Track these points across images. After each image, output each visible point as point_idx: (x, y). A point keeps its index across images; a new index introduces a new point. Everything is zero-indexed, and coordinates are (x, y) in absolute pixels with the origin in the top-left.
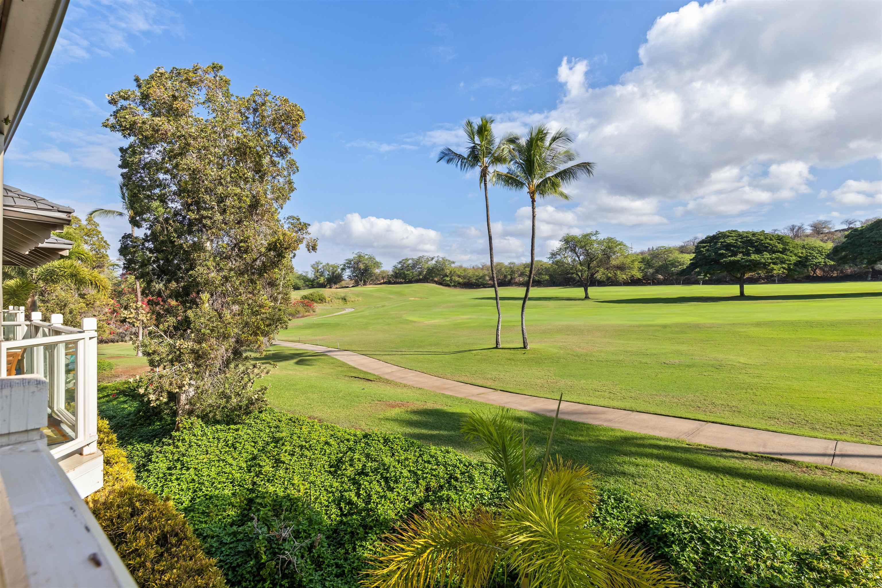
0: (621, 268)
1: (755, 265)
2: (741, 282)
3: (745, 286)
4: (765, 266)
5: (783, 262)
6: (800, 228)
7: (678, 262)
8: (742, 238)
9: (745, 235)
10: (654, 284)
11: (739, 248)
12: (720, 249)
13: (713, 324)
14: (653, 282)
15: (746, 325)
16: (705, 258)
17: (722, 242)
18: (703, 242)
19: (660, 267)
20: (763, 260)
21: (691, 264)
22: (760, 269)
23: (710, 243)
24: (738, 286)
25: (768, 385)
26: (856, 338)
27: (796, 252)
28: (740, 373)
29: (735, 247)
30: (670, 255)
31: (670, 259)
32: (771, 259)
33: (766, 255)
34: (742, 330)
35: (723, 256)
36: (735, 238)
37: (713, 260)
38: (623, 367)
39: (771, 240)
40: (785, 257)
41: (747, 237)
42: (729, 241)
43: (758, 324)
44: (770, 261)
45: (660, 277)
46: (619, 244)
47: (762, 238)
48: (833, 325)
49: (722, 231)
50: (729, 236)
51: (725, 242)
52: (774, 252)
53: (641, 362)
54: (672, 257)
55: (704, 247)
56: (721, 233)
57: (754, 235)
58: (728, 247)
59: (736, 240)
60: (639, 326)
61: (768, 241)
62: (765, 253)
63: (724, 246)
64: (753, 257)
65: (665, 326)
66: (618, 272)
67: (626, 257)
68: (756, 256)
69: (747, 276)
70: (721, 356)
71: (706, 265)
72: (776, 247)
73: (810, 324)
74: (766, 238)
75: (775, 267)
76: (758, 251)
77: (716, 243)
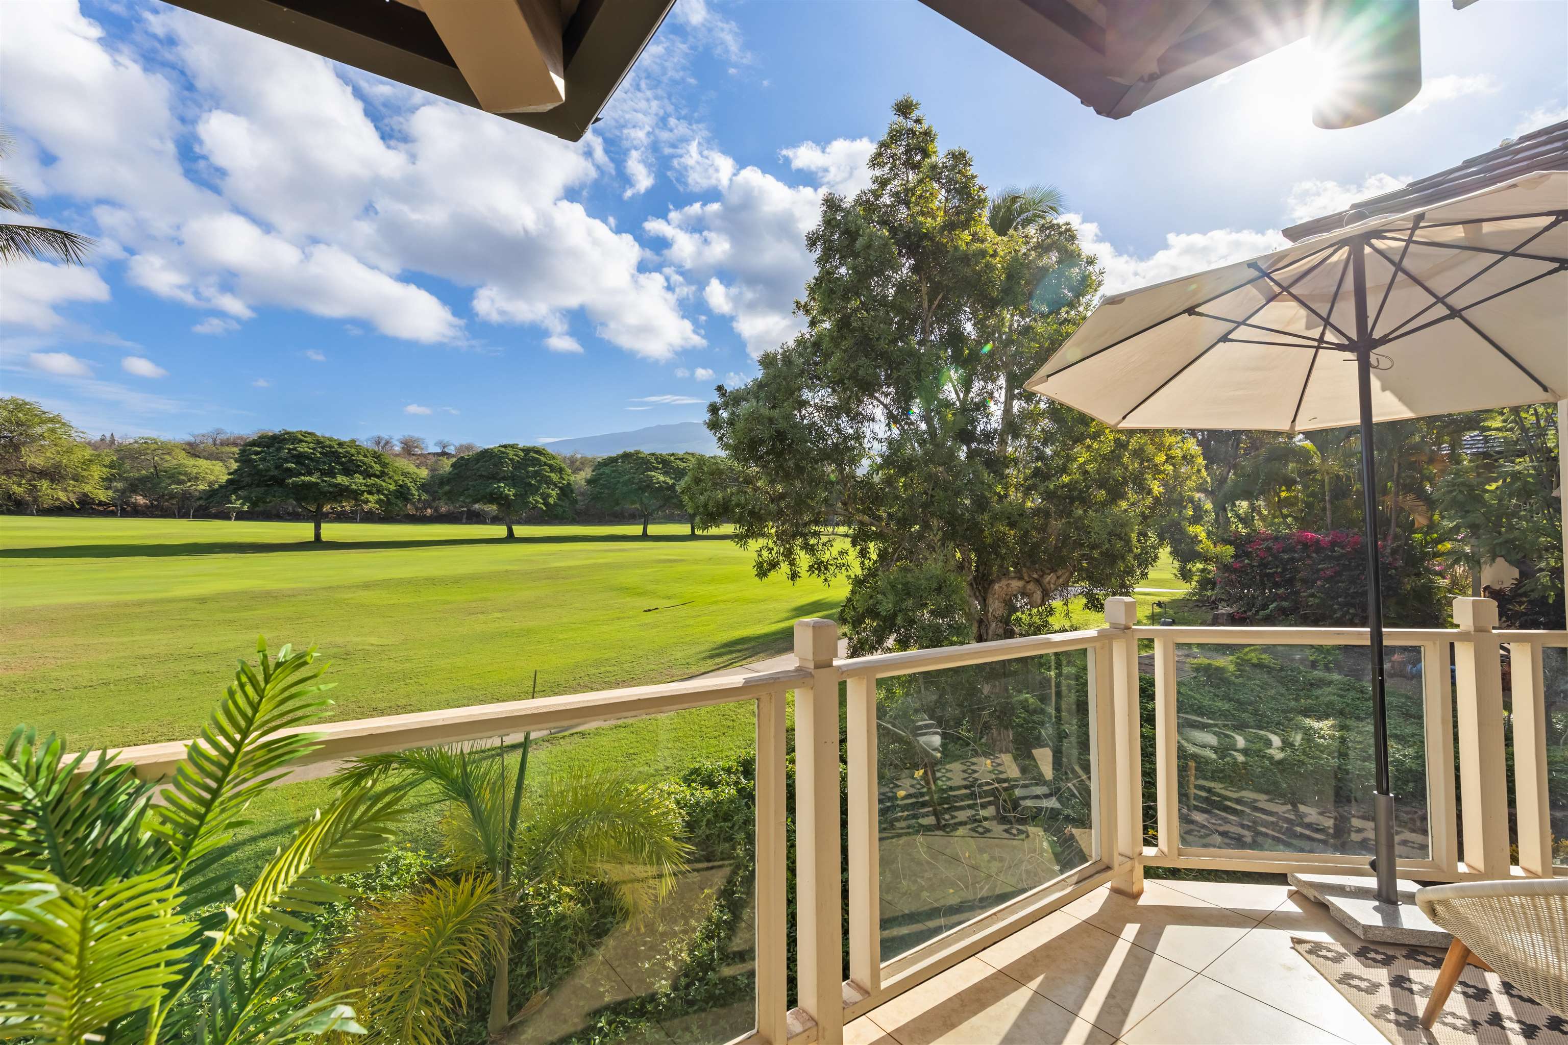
0: (53, 474)
1: (342, 493)
2: (318, 518)
3: (324, 526)
4: (355, 495)
5: (379, 492)
6: (387, 443)
7: (185, 474)
8: (323, 448)
9: (328, 443)
10: (125, 514)
11: (317, 461)
12: (286, 460)
13: (293, 589)
14: (123, 510)
15: (349, 587)
16: (259, 472)
17: (289, 449)
18: (253, 443)
19: (143, 480)
20: (354, 487)
21: (229, 481)
22: (348, 498)
23: (268, 447)
24: (311, 526)
25: (428, 669)
26: (484, 595)
27: (396, 478)
28: (381, 660)
29: (311, 459)
30: (168, 457)
31: (166, 465)
32: (366, 485)
33: (359, 478)
34: (346, 596)
35: (290, 473)
36: (311, 445)
37: (273, 478)
38: (154, 688)
39: (365, 456)
40: (384, 484)
41: (330, 447)
42: (303, 448)
43: (367, 586)
44: (364, 488)
45: (141, 500)
46: (51, 420)
47: (353, 451)
48: (456, 581)
49: (289, 429)
50: (301, 441)
51: (295, 449)
52: (370, 476)
53: (195, 673)
54: (170, 462)
55: (257, 453)
56: (288, 433)
57: (341, 444)
58: (300, 458)
59: (314, 449)
60: (140, 604)
61: (361, 458)
62: (357, 475)
63: (294, 456)
64: (341, 479)
65: (202, 600)
66: (45, 484)
67: (69, 451)
68: (344, 478)
69: (326, 508)
70: (339, 640)
71: (258, 486)
72: (372, 467)
73: (432, 582)
74: (359, 453)
75: (370, 498)
76: (347, 472)
77: (279, 449)
